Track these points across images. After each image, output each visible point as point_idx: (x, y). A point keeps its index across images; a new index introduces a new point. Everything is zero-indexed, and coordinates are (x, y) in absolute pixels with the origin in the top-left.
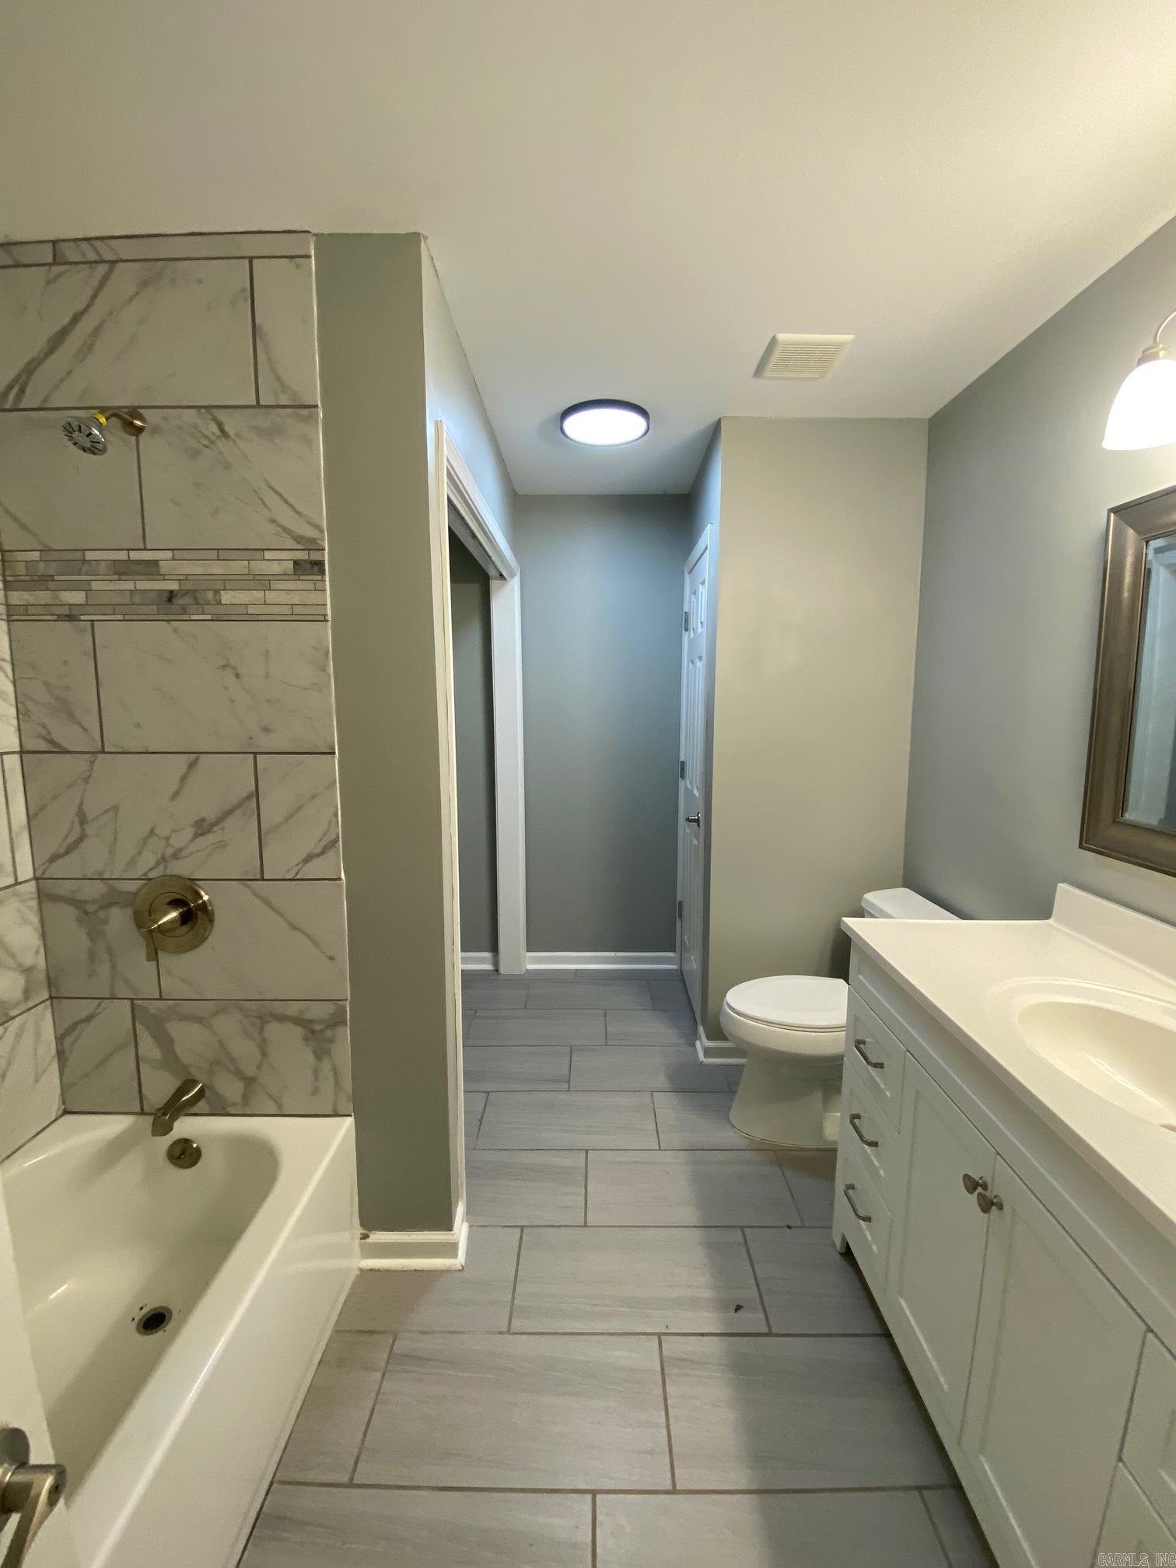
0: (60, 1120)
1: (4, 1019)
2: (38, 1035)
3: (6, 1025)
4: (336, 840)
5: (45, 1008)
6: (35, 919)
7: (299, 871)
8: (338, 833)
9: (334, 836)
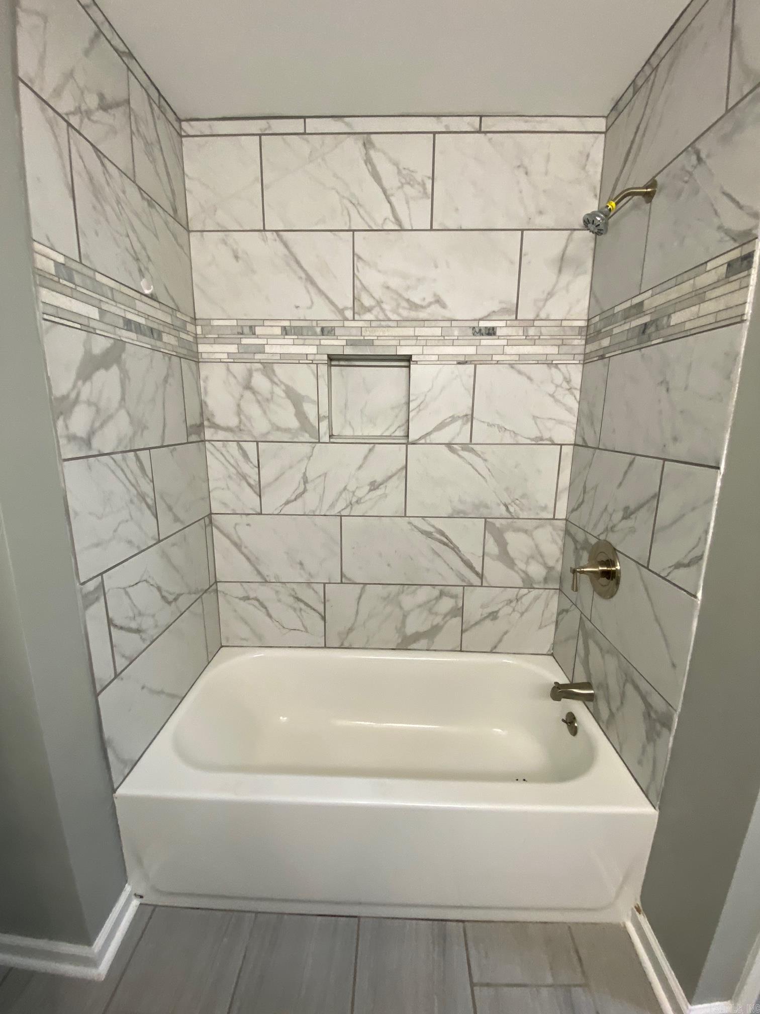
0: (547, 656)
1: (530, 587)
2: (547, 605)
3: (530, 590)
4: (701, 558)
5: (555, 593)
6: (560, 543)
7: (669, 573)
8: (703, 552)
9: (700, 554)
